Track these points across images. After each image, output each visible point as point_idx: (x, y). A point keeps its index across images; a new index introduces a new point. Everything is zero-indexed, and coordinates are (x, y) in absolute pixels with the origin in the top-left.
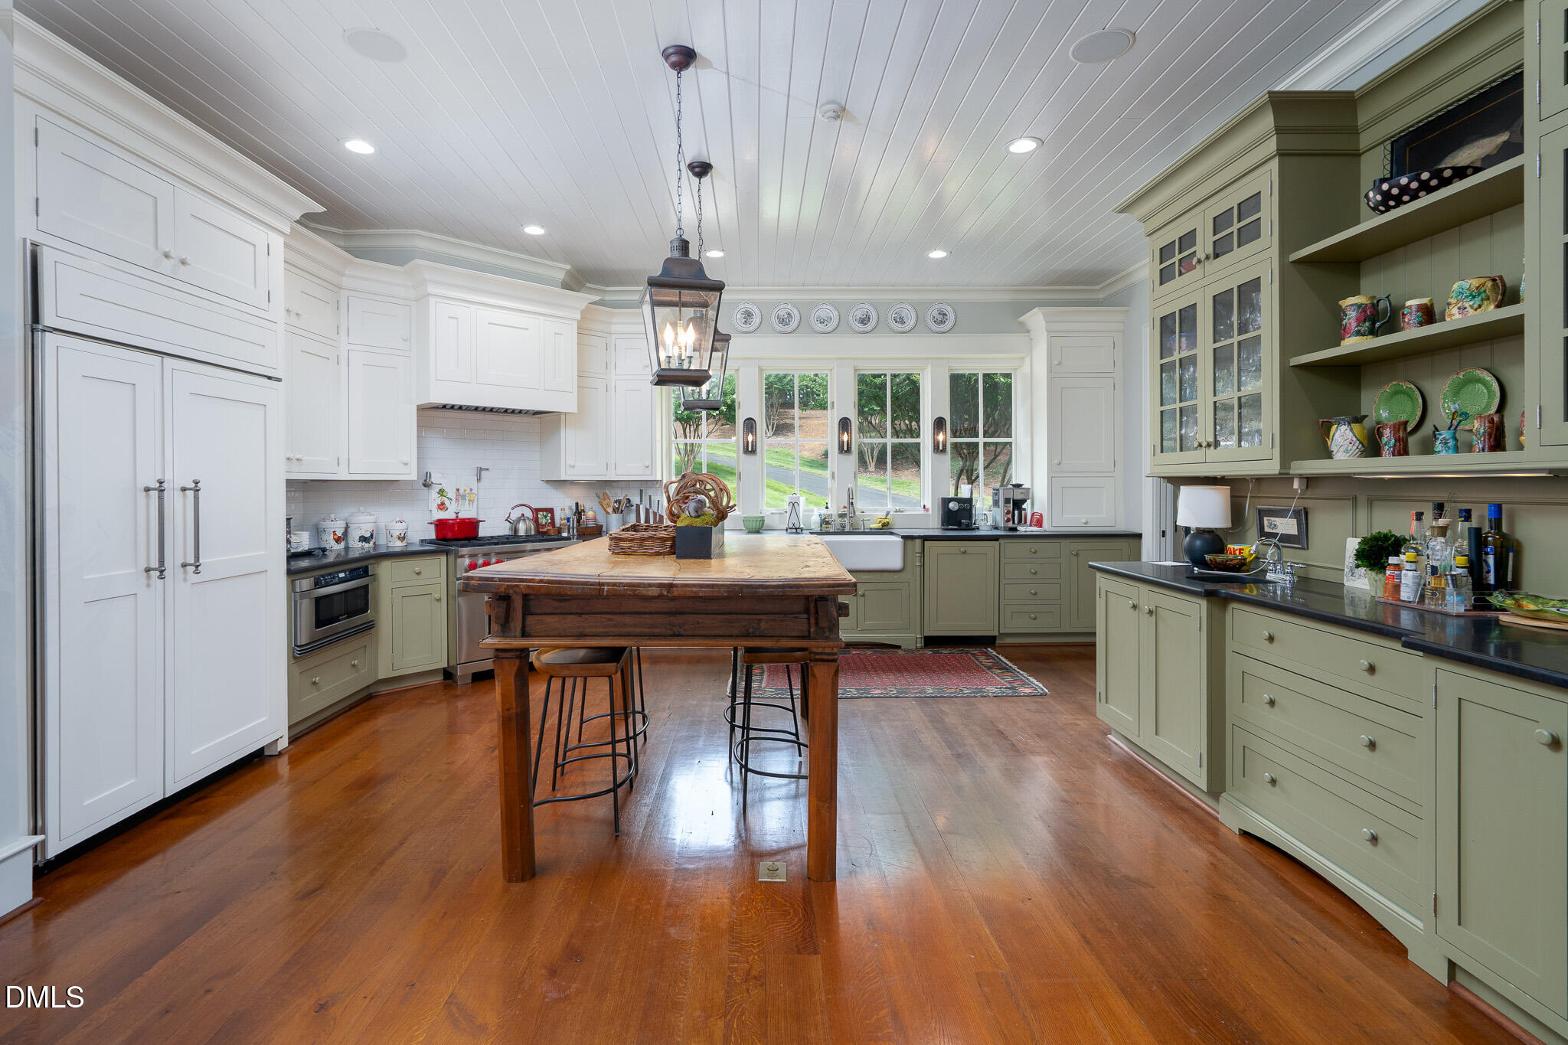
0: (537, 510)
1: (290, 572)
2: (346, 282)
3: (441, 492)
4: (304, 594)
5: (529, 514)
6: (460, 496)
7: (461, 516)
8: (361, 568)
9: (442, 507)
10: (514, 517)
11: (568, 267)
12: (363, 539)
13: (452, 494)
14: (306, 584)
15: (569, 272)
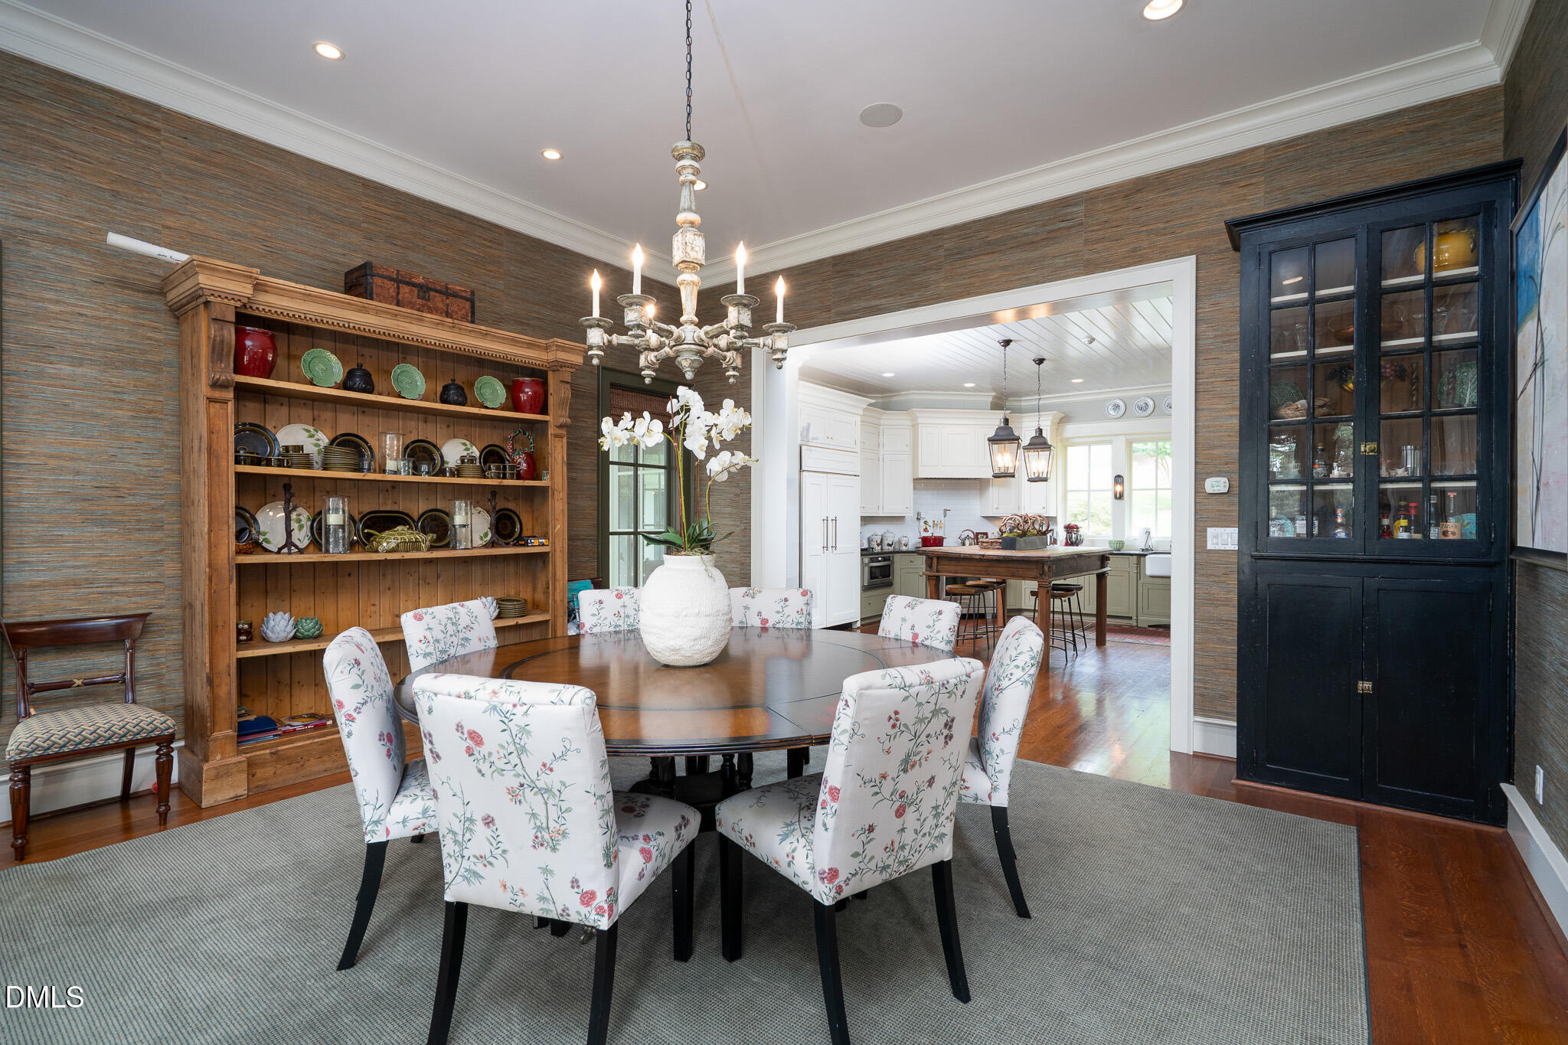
0: (978, 534)
1: (862, 555)
2: (882, 422)
3: (926, 522)
4: (866, 565)
5: (972, 535)
6: (935, 525)
7: (935, 535)
8: (888, 557)
9: (926, 530)
10: (963, 537)
11: (994, 394)
12: (889, 545)
13: (931, 524)
14: (866, 560)
15: (994, 397)
